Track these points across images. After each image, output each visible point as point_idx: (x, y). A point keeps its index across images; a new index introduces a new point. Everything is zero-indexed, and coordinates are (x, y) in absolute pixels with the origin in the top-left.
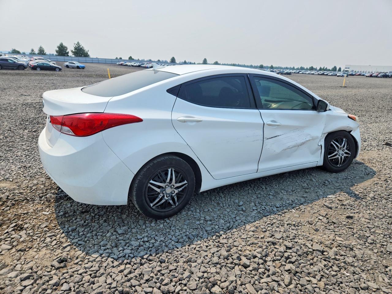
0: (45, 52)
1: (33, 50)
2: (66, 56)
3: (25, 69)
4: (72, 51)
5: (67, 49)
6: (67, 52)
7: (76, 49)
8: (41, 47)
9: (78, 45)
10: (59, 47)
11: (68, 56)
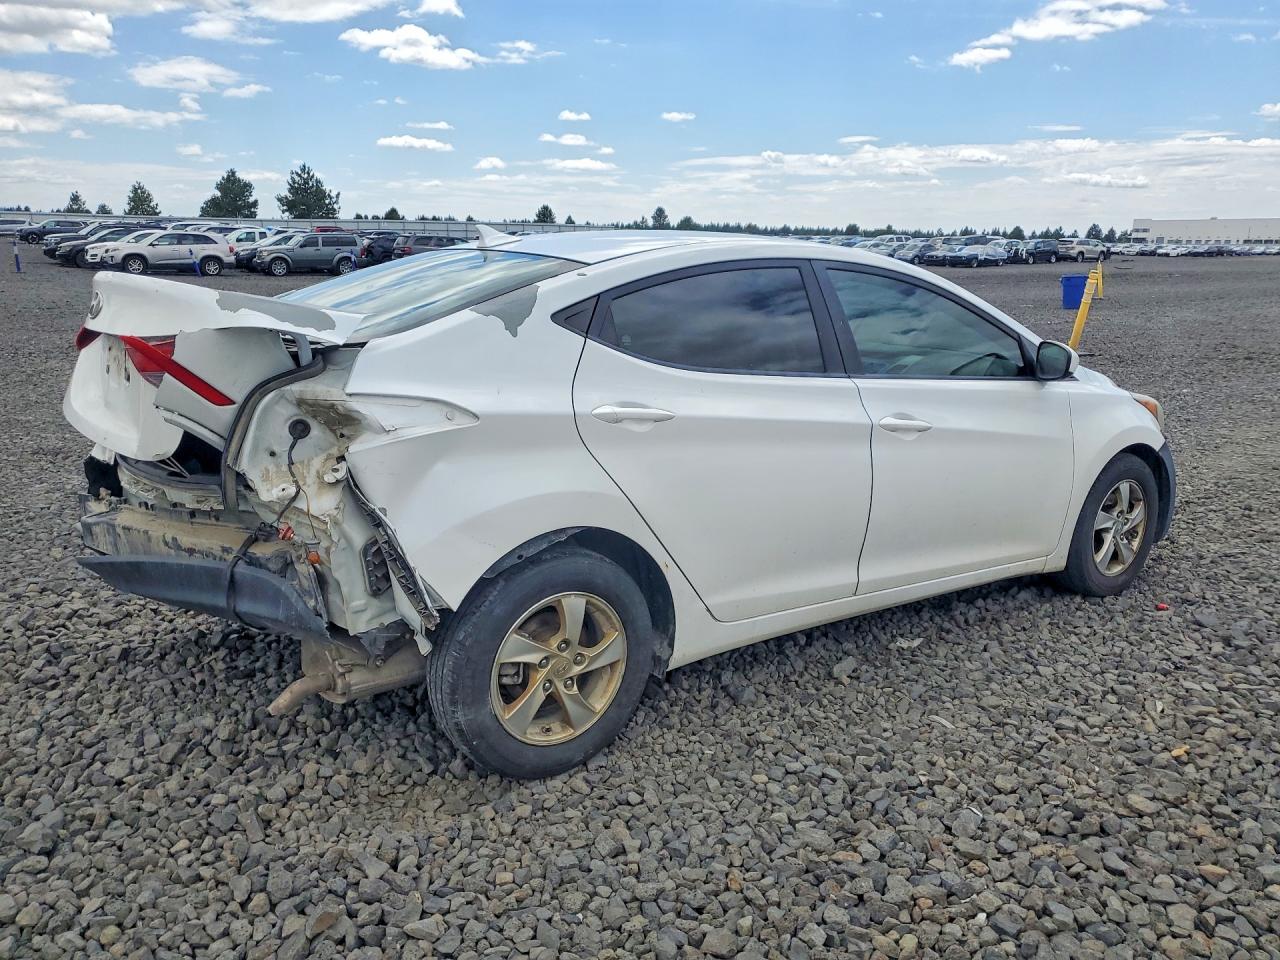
0: (151, 205)
2: (247, 216)
4: (279, 198)
5: (250, 191)
8: (135, 190)
9: (304, 176)
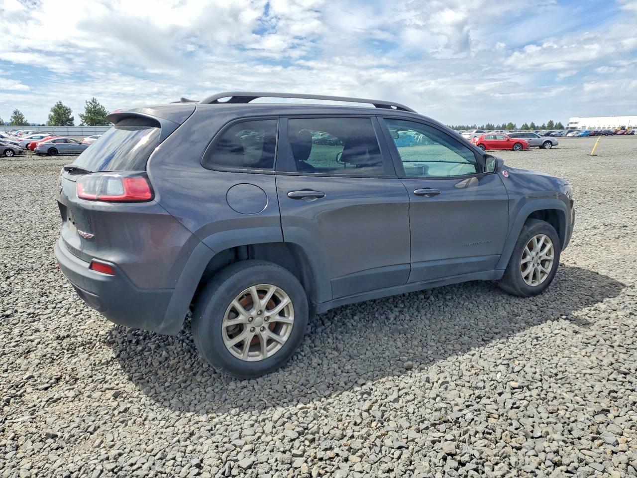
0: (24, 120)
2: (68, 125)
4: (81, 116)
5: (70, 112)
6: (70, 117)
7: (89, 111)
8: (15, 113)
9: (93, 104)
10: (54, 111)
11: (72, 125)
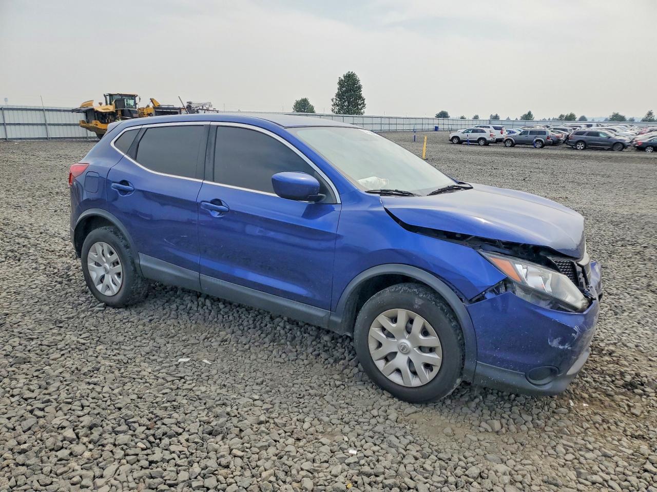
1: (650, 114)
3: (624, 150)
